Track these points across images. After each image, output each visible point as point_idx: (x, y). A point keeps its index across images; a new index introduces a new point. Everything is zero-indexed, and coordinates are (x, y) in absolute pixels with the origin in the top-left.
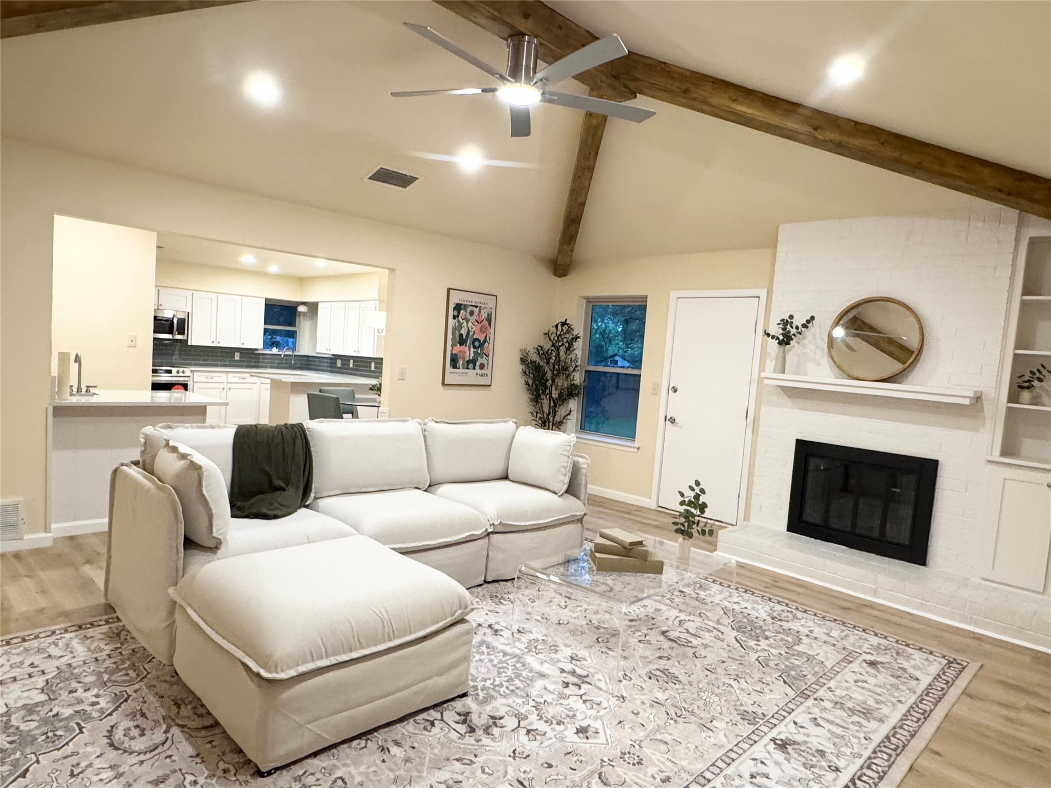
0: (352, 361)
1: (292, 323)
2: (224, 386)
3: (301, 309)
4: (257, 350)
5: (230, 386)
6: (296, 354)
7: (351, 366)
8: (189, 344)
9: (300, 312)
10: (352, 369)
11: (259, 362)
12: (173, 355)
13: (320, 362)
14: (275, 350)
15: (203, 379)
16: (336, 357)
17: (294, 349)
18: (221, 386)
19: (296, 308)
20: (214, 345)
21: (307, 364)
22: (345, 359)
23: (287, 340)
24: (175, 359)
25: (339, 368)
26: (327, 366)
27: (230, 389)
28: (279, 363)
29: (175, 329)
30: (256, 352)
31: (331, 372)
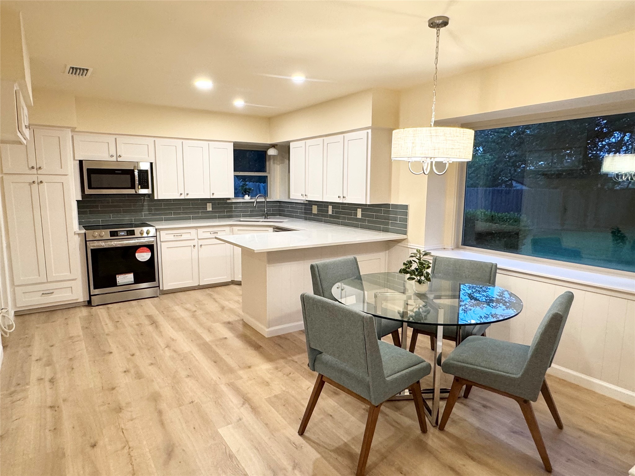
0: (330, 208)
1: (263, 168)
2: (195, 242)
3: (272, 152)
4: (229, 199)
5: (201, 242)
6: (268, 200)
7: (330, 212)
8: (156, 198)
9: (270, 155)
10: (331, 216)
11: (231, 211)
12: (141, 211)
13: (292, 207)
14: (247, 198)
15: (171, 237)
16: (311, 203)
17: (265, 195)
18: (192, 243)
19: (265, 152)
20: (182, 197)
21: (280, 210)
22: (323, 205)
23: (259, 185)
24: (145, 215)
25: (315, 215)
26: (301, 213)
27: (201, 246)
28: (251, 211)
29: (137, 182)
30: (228, 201)
31: (306, 219)
